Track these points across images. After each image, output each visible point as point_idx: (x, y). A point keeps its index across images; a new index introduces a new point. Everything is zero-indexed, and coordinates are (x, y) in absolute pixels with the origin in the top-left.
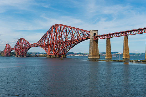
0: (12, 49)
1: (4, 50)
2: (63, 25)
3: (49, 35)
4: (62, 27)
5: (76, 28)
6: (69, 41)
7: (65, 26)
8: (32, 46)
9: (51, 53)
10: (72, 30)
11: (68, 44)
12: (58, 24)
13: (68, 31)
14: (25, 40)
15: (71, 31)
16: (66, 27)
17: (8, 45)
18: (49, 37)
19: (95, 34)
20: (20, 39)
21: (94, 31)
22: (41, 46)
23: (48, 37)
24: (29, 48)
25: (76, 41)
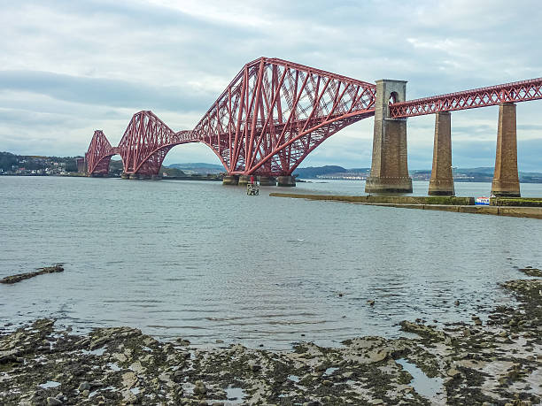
0: (113, 151)
1: (86, 155)
2: (283, 63)
3: (234, 98)
4: (282, 69)
5: (327, 74)
6: (303, 122)
7: (289, 65)
8: (179, 138)
9: (240, 168)
10: (313, 79)
11: (300, 134)
12: (264, 59)
13: (300, 83)
14: (156, 118)
15: (310, 86)
16: (292, 70)
17: (99, 134)
18: (236, 106)
19: (394, 95)
20: (140, 114)
21: (391, 84)
22: (207, 140)
23: (232, 105)
24: (170, 147)
25: (325, 122)
